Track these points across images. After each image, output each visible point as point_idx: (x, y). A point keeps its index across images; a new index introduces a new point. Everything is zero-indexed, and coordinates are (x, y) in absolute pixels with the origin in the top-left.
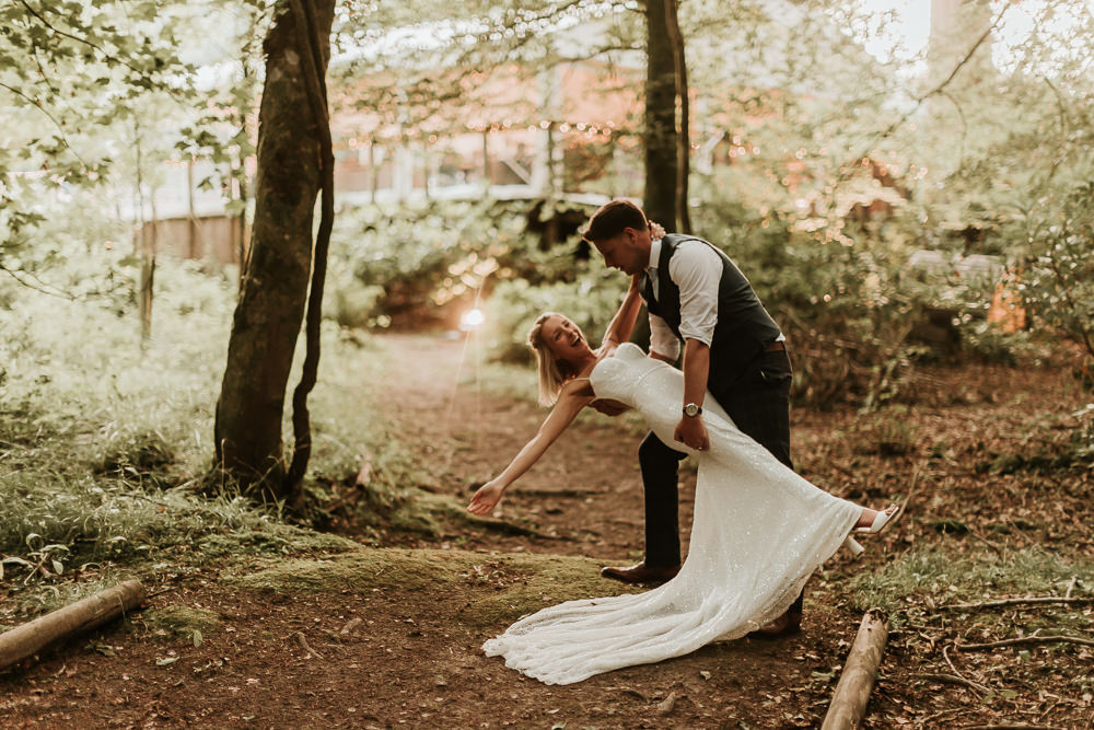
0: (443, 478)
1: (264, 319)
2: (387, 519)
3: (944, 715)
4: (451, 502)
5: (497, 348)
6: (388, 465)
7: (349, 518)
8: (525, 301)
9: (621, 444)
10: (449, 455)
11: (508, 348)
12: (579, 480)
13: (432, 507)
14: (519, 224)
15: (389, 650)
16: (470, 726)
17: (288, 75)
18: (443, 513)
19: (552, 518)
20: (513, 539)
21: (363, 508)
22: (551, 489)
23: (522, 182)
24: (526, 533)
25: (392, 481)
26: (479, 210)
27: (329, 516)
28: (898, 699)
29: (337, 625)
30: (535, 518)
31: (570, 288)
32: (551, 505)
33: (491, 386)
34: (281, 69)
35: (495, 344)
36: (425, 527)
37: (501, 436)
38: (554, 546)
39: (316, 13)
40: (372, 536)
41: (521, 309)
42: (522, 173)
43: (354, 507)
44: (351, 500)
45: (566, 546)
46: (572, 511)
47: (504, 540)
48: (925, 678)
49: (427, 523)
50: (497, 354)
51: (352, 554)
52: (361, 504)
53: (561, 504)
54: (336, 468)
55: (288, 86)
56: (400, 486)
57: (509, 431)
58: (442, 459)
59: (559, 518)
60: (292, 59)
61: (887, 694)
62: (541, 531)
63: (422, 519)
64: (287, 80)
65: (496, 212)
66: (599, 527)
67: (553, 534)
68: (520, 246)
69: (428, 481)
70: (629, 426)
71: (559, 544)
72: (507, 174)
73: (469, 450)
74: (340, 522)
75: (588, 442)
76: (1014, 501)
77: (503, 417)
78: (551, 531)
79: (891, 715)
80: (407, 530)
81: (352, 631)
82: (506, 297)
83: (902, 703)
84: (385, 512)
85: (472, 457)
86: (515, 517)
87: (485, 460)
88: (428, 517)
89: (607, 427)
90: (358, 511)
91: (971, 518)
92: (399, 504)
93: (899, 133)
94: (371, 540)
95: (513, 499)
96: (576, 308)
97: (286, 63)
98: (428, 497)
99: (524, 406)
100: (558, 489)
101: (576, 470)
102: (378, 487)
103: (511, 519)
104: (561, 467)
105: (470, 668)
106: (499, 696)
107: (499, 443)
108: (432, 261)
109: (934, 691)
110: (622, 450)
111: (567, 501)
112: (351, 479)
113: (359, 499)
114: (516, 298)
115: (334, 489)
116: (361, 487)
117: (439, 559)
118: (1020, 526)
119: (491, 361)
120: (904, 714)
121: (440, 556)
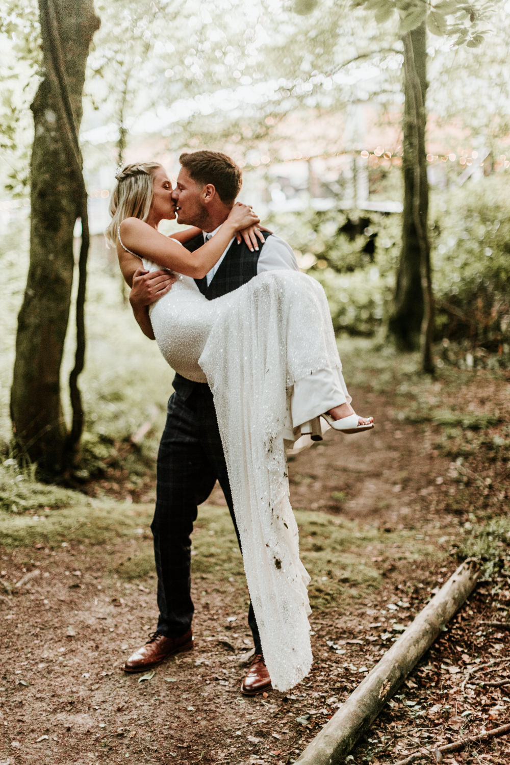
3: (496, 664)
7: (122, 469)
15: (46, 602)
16: (73, 677)
17: (48, 130)
26: (303, 220)
27: (105, 468)
28: (462, 647)
29: (16, 577)
34: (43, 125)
48: (493, 626)
55: (48, 139)
60: (50, 116)
61: (452, 642)
64: (47, 134)
68: (333, 243)
72: (327, 191)
74: (114, 473)
79: (447, 664)
81: (25, 584)
83: (463, 652)
97: (46, 121)
105: (103, 619)
106: (112, 646)
109: (496, 639)
116: (133, 444)
120: (460, 662)
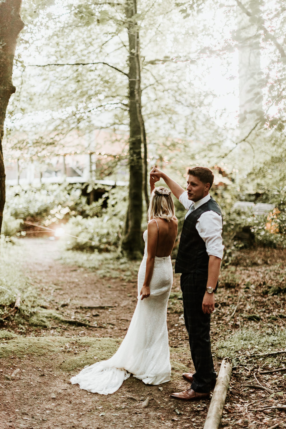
0: (50, 302)
2: (28, 321)
3: (255, 403)
4: (54, 313)
5: (70, 245)
6: (28, 297)
7: (12, 321)
8: (82, 225)
9: (122, 285)
10: (52, 292)
11: (75, 244)
12: (106, 301)
13: (46, 315)
14: (79, 193)
15: (32, 383)
16: (66, 416)
18: (51, 317)
19: (95, 318)
20: (80, 328)
21: (18, 317)
22: (95, 306)
23: (79, 176)
24: (85, 325)
25: (30, 304)
26: (62, 187)
27: (4, 321)
28: (237, 396)
29: (9, 372)
30: (88, 318)
31: (99, 219)
32: (94, 312)
33: (68, 261)
35: (70, 243)
36: (43, 324)
37: (73, 282)
38: (96, 330)
40: (22, 328)
41: (80, 228)
42: (79, 172)
43: (14, 317)
44: (13, 314)
45: (101, 330)
46: (103, 315)
47: (76, 328)
48: (247, 386)
49: (44, 322)
50: (70, 247)
51: (15, 340)
52: (17, 315)
53: (99, 312)
54: (6, 300)
56: (33, 307)
57: (77, 280)
58: (49, 293)
59: (98, 318)
61: (232, 394)
62: (90, 324)
63: (42, 321)
65: (68, 188)
66: (114, 322)
67: (96, 325)
68: (79, 202)
69: (44, 304)
70: (125, 278)
71: (98, 329)
72: (74, 173)
73: (60, 289)
74: (8, 323)
75: (108, 285)
76: (278, 306)
77: (74, 274)
78: (95, 324)
79: (235, 403)
80: (36, 325)
81: (16, 375)
82: (73, 223)
83: (239, 398)
84: (26, 318)
85: (62, 292)
86: (80, 318)
87: (67, 294)
88: (45, 319)
89: (116, 278)
90: (16, 318)
91: (262, 314)
92: (32, 314)
93: (229, 156)
94: (21, 330)
95: (79, 310)
96: (102, 228)
98: (44, 311)
99: (82, 269)
100: (98, 306)
101: (104, 297)
102: (24, 308)
103: (78, 319)
104: (98, 296)
105: (65, 390)
106: (78, 402)
107: (72, 286)
108: (43, 208)
109: (251, 392)
110: (123, 288)
111: (101, 311)
112: (12, 305)
113: (15, 313)
114: (78, 224)
115: (5, 308)
116: (17, 308)
117: (51, 341)
118: (281, 317)
119: (68, 250)
120: (240, 402)
121: (51, 340)
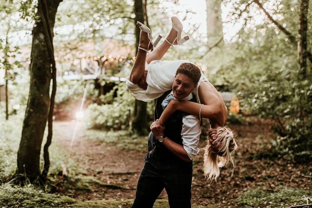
0: (87, 170)
1: (34, 123)
2: (74, 186)
4: (95, 179)
5: (90, 125)
6: (70, 167)
7: (62, 187)
8: (98, 110)
9: (140, 155)
10: (86, 161)
11: (93, 125)
12: (130, 168)
13: (88, 181)
14: (92, 86)
17: (40, 41)
18: (91, 183)
19: (126, 182)
20: (116, 190)
21: (66, 183)
22: (123, 172)
23: (92, 74)
24: (120, 188)
25: (74, 173)
26: (80, 83)
27: (56, 187)
30: (121, 183)
31: (110, 106)
32: (124, 177)
33: (91, 137)
34: (38, 40)
35: (90, 124)
36: (87, 188)
37: (101, 154)
38: (129, 192)
39: (50, 21)
40: (70, 193)
41: (97, 113)
42: (91, 71)
43: (63, 183)
44: (62, 181)
45: (133, 192)
46: (131, 179)
47: (113, 191)
49: (87, 187)
50: (91, 127)
52: (66, 182)
53: (127, 177)
54: (55, 170)
55: (41, 45)
56: (77, 175)
57: (103, 152)
58: (85, 163)
59: (128, 182)
60: (42, 36)
62: (124, 187)
63: (86, 186)
65: (85, 83)
67: (128, 188)
68: (93, 93)
69: (85, 172)
70: (140, 149)
71: (131, 191)
72: (87, 72)
73: (92, 160)
74: (59, 188)
75: (129, 155)
76: (264, 169)
77: (99, 148)
78: (127, 187)
80: (81, 190)
82: (91, 109)
84: (74, 184)
85: (94, 162)
86: (115, 183)
87: (98, 163)
88: (87, 184)
89: (133, 150)
90: (65, 184)
91: (254, 175)
92: (78, 180)
94: (71, 194)
95: (112, 176)
96: (114, 112)
97: (40, 38)
98: (85, 177)
99: (104, 144)
100: (125, 172)
101: (128, 165)
102: (70, 175)
103: (114, 183)
104: (123, 164)
107: (101, 157)
108: (66, 99)
110: (141, 157)
111: (129, 176)
112: (60, 173)
113: (64, 180)
114: (95, 110)
115: (55, 177)
116: (65, 176)
117: (107, 204)
118: (269, 177)
119: (89, 129)
121: (106, 203)
